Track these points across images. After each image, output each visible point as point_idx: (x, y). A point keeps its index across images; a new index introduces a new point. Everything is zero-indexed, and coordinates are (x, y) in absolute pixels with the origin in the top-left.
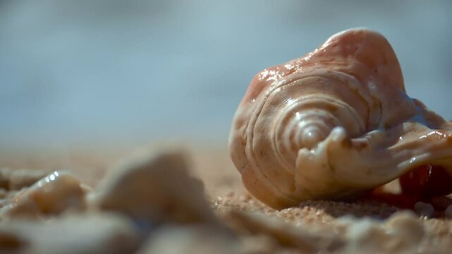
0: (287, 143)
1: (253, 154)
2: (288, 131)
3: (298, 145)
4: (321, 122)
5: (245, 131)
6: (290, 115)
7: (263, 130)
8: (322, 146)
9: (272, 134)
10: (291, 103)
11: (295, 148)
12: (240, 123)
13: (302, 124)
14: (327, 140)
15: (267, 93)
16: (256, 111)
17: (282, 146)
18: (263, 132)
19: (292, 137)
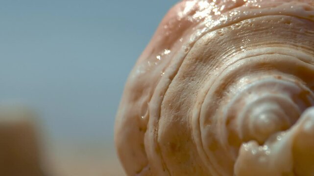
0: (221, 131)
1: (158, 149)
2: (224, 109)
3: (241, 135)
4: (285, 97)
5: (145, 106)
6: (231, 79)
7: (178, 105)
8: (284, 139)
9: (194, 113)
10: (234, 60)
11: (235, 141)
12: (139, 91)
13: (253, 98)
14: (295, 129)
15: (191, 39)
16: (170, 70)
17: (211, 136)
18: (178, 109)
19: (230, 119)
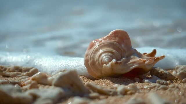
0: (100, 62)
1: (91, 64)
3: (103, 63)
4: (109, 57)
5: (88, 58)
6: (101, 54)
9: (96, 59)
10: (101, 51)
12: (87, 55)
13: (104, 57)
14: (111, 62)
15: (94, 48)
16: (91, 52)
17: (99, 63)
18: (93, 58)
19: (101, 60)
